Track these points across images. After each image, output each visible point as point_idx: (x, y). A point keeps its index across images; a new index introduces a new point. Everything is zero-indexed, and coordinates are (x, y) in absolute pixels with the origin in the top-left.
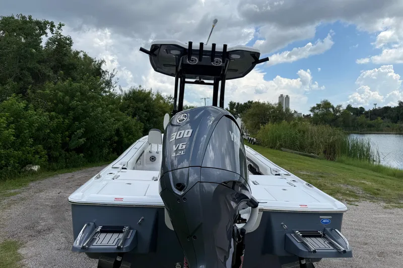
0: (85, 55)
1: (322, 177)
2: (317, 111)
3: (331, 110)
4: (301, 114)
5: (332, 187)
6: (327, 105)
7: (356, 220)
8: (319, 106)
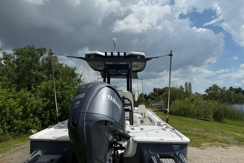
0: (66, 66)
1: (207, 131)
2: (210, 92)
3: (219, 90)
4: (200, 94)
5: (213, 138)
6: (215, 87)
7: (226, 157)
8: (210, 88)
